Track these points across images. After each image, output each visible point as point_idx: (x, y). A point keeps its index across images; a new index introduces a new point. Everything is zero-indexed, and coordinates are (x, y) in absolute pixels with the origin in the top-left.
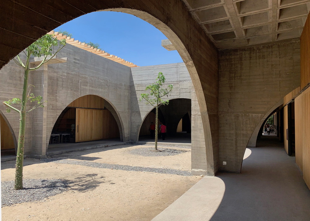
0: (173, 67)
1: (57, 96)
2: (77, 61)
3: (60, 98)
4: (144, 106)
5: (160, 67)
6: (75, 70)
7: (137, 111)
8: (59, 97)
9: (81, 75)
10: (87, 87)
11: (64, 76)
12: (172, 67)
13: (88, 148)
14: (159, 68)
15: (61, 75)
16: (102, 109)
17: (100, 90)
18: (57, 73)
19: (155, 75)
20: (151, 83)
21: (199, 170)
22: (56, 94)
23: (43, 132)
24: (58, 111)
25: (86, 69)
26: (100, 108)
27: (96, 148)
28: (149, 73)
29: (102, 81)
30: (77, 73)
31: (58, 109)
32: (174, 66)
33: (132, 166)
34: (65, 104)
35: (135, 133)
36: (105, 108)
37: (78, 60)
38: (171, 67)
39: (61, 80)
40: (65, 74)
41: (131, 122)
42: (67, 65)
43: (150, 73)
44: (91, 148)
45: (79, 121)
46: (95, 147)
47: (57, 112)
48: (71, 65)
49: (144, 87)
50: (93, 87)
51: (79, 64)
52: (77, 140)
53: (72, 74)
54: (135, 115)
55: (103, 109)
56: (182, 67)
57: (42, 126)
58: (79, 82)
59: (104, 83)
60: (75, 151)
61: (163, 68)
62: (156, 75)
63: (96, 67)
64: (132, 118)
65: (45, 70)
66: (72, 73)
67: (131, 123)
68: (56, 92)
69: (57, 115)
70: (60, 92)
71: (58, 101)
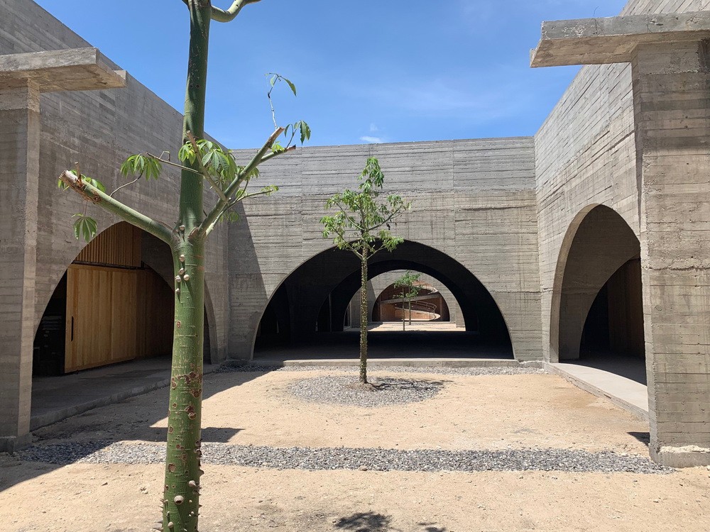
0: (358, 154)
1: (51, 214)
2: (109, 106)
3: (60, 223)
4: (273, 260)
5: (319, 152)
6: (104, 131)
7: (251, 275)
8: (59, 219)
9: (120, 153)
10: (134, 194)
11: (74, 147)
12: (355, 154)
13: (135, 390)
14: (317, 155)
15: (65, 144)
16: (134, 268)
17: (165, 205)
18: (52, 134)
19: (303, 173)
20: (291, 195)
21: (688, 449)
22: (48, 207)
23: (23, 344)
24: (54, 267)
25: (131, 135)
26: (129, 264)
27: (155, 389)
28: (287, 167)
29: (169, 180)
30: (109, 145)
31: (52, 261)
32: (361, 153)
33: (396, 448)
34: (74, 245)
35: (245, 337)
36: (143, 267)
37: (112, 102)
38: (351, 154)
39: (64, 158)
40: (77, 141)
41: (231, 306)
42: (82, 112)
43: (290, 167)
44: (142, 389)
45: (75, 306)
46: (154, 386)
47: (50, 271)
48: (93, 113)
49: (272, 206)
50: (147, 194)
51: (113, 114)
52: (68, 366)
53: (95, 145)
54: (245, 286)
55: (139, 268)
56: (382, 156)
57: (20, 321)
58: (113, 174)
59: (174, 186)
60: (102, 405)
61: (329, 155)
62: (307, 173)
63: (155, 134)
64: (234, 292)
65: (31, 111)
66: (96, 140)
67: (231, 308)
68: (47, 198)
69: (50, 280)
70: (62, 200)
71: (54, 231)
